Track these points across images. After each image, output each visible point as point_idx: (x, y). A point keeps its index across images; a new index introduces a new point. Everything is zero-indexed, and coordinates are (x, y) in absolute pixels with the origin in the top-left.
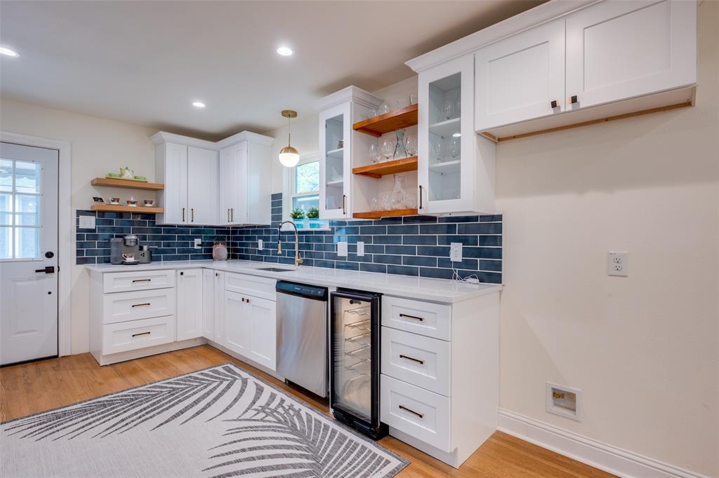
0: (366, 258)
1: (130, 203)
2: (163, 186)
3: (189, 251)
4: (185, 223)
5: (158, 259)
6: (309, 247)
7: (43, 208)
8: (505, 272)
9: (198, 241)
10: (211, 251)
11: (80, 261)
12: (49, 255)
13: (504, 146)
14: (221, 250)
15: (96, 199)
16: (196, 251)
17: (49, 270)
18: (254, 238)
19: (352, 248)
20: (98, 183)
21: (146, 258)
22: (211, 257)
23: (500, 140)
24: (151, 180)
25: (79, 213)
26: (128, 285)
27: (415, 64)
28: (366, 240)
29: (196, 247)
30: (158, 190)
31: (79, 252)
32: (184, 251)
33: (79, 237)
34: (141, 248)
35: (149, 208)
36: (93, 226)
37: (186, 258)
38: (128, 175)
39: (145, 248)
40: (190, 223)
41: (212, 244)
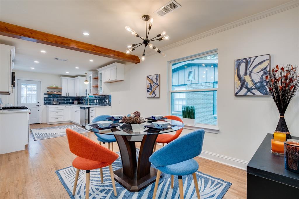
0: (98, 103)
1: (55, 92)
2: (62, 88)
3: (68, 102)
4: (67, 96)
5: (61, 104)
6: (91, 101)
7: (37, 93)
8: (112, 104)
9: (71, 100)
10: (74, 102)
11: (44, 104)
12: (38, 103)
13: (112, 83)
14: (76, 102)
15: (48, 91)
16: (70, 102)
17: (38, 106)
18: (83, 99)
19: (96, 101)
20: (48, 88)
21: (58, 104)
22: (74, 104)
23: (111, 82)
24: (60, 87)
25: (44, 94)
26: (54, 109)
27: (98, 70)
28: (98, 99)
29: (70, 101)
30: (61, 89)
31: (44, 102)
32: (67, 102)
33: (44, 99)
34: (57, 102)
35: (59, 93)
36: (47, 97)
37: (68, 104)
38: (54, 86)
39: (58, 101)
40: (68, 96)
41: (74, 101)
